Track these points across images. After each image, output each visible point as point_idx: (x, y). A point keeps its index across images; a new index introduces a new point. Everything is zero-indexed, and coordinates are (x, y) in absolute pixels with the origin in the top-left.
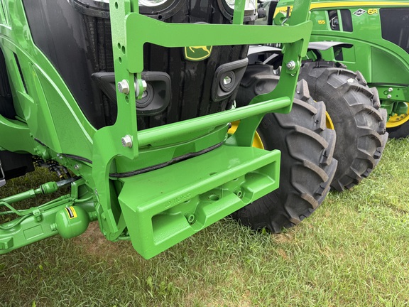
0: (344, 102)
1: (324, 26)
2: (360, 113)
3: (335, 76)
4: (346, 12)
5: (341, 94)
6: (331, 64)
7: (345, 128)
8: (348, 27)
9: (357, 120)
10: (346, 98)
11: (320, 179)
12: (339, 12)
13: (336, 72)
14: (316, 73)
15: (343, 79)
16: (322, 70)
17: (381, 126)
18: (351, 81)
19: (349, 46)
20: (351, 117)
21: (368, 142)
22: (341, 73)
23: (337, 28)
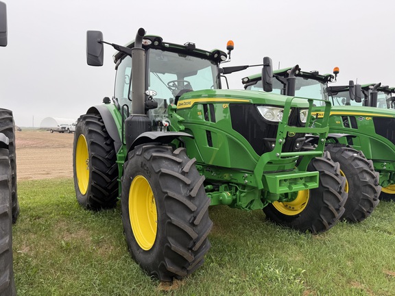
0: (352, 166)
1: (340, 125)
2: (361, 172)
3: (346, 152)
4: (353, 118)
5: (350, 161)
6: (344, 145)
7: (354, 181)
8: (355, 126)
9: (360, 176)
10: (353, 164)
11: (338, 200)
12: (349, 118)
13: (346, 150)
14: (335, 150)
15: (351, 154)
16: (338, 149)
17: (376, 181)
18: (355, 155)
19: (355, 137)
20: (357, 174)
21: (368, 189)
22: (349, 150)
23: (348, 126)
